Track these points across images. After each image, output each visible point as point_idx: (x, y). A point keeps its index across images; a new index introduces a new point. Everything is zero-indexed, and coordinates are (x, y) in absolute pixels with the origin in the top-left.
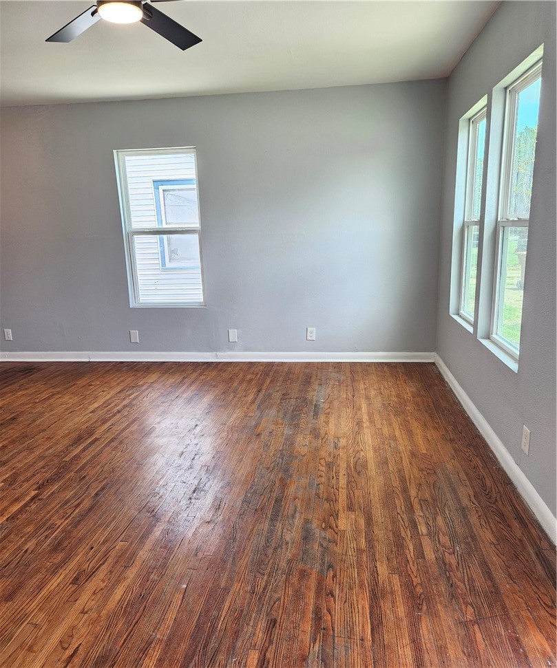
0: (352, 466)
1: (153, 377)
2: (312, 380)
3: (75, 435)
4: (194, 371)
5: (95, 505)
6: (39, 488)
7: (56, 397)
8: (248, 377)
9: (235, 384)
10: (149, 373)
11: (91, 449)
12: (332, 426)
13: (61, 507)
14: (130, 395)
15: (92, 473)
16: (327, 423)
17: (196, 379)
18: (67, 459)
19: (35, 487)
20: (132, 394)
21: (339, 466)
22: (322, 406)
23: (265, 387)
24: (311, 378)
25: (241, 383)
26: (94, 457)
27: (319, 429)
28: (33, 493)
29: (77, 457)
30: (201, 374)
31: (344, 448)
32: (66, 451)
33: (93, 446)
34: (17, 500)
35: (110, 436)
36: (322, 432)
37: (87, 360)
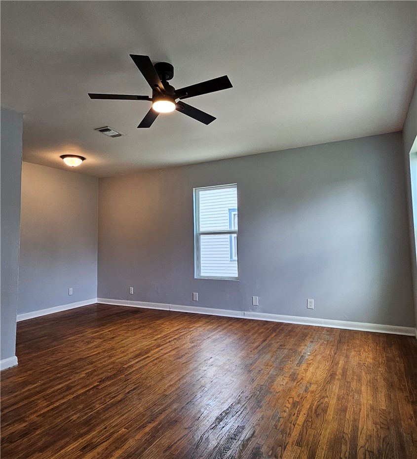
0: (314, 407)
1: (200, 324)
2: (307, 338)
3: (137, 352)
4: (227, 322)
5: (124, 399)
6: (101, 381)
7: (142, 328)
8: (260, 331)
9: (250, 334)
10: (199, 321)
11: (141, 362)
12: (309, 374)
13: (104, 396)
14: (181, 333)
15: (134, 378)
16: (306, 370)
17: (225, 328)
18: (125, 366)
19: (99, 380)
20: (183, 332)
21: (303, 406)
22: (307, 357)
23: (269, 338)
24: (306, 336)
25: (254, 334)
26: (140, 368)
27: (298, 374)
28: (96, 384)
29: (132, 366)
30: (230, 325)
31: (312, 392)
32: (129, 361)
33: (144, 361)
34: (86, 386)
35: (157, 356)
36: (299, 377)
37: (168, 310)
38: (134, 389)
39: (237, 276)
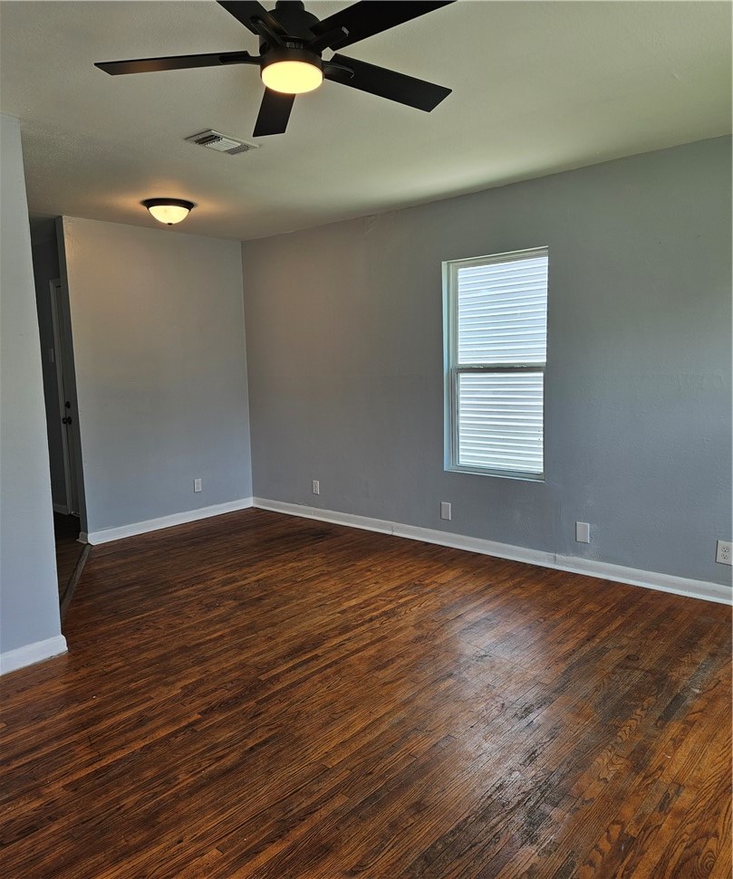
0: (672, 864)
1: (450, 575)
2: (704, 641)
3: (298, 642)
4: (512, 576)
5: (240, 764)
6: (206, 712)
7: (322, 579)
8: (586, 609)
9: (557, 617)
10: (448, 567)
11: (299, 670)
12: (682, 755)
13: (203, 753)
14: (401, 597)
15: (272, 710)
16: (677, 743)
17: (504, 593)
18: (263, 678)
19: (204, 708)
20: (406, 596)
21: (642, 853)
22: (689, 702)
23: (603, 634)
24: (702, 636)
25: (566, 617)
26: (291, 686)
27: (653, 752)
28: (196, 716)
29: (276, 678)
30: (515, 587)
31: (680, 813)
32: (272, 664)
33: (305, 667)
34: (174, 721)
35: (334, 656)
36: (655, 762)
37: (389, 533)
38: (265, 742)
39: (539, 468)
